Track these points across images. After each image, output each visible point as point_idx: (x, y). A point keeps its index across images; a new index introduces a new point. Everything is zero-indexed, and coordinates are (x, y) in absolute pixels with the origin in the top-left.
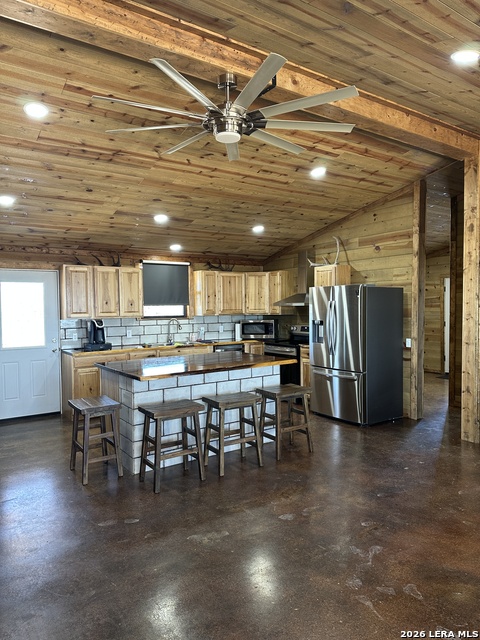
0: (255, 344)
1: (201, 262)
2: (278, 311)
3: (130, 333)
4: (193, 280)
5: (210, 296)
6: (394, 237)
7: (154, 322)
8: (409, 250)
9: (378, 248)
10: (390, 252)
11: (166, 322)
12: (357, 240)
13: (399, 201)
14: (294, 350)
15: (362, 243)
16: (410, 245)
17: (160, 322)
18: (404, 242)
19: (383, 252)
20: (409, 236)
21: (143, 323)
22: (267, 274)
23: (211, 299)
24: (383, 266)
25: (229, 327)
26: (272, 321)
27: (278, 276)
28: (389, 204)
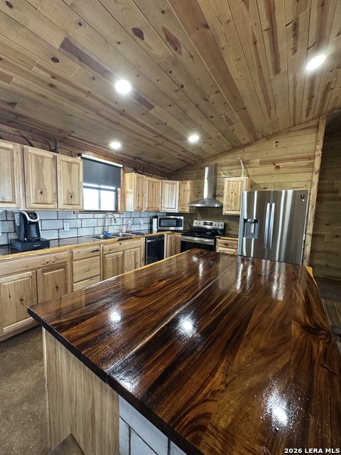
0: (170, 234)
1: (130, 167)
2: (187, 210)
3: (67, 225)
4: (124, 181)
5: (139, 196)
6: (294, 159)
7: (91, 216)
8: (311, 169)
9: (278, 167)
10: (289, 170)
11: (101, 216)
12: (258, 160)
13: (303, 132)
14: (213, 241)
15: (262, 163)
16: (312, 165)
17: (97, 216)
18: (305, 162)
19: (282, 170)
20: (312, 158)
21: (80, 216)
22: (178, 182)
23: (140, 198)
24: (281, 180)
25: (147, 221)
26: (182, 218)
27: (188, 185)
28: (292, 134)
